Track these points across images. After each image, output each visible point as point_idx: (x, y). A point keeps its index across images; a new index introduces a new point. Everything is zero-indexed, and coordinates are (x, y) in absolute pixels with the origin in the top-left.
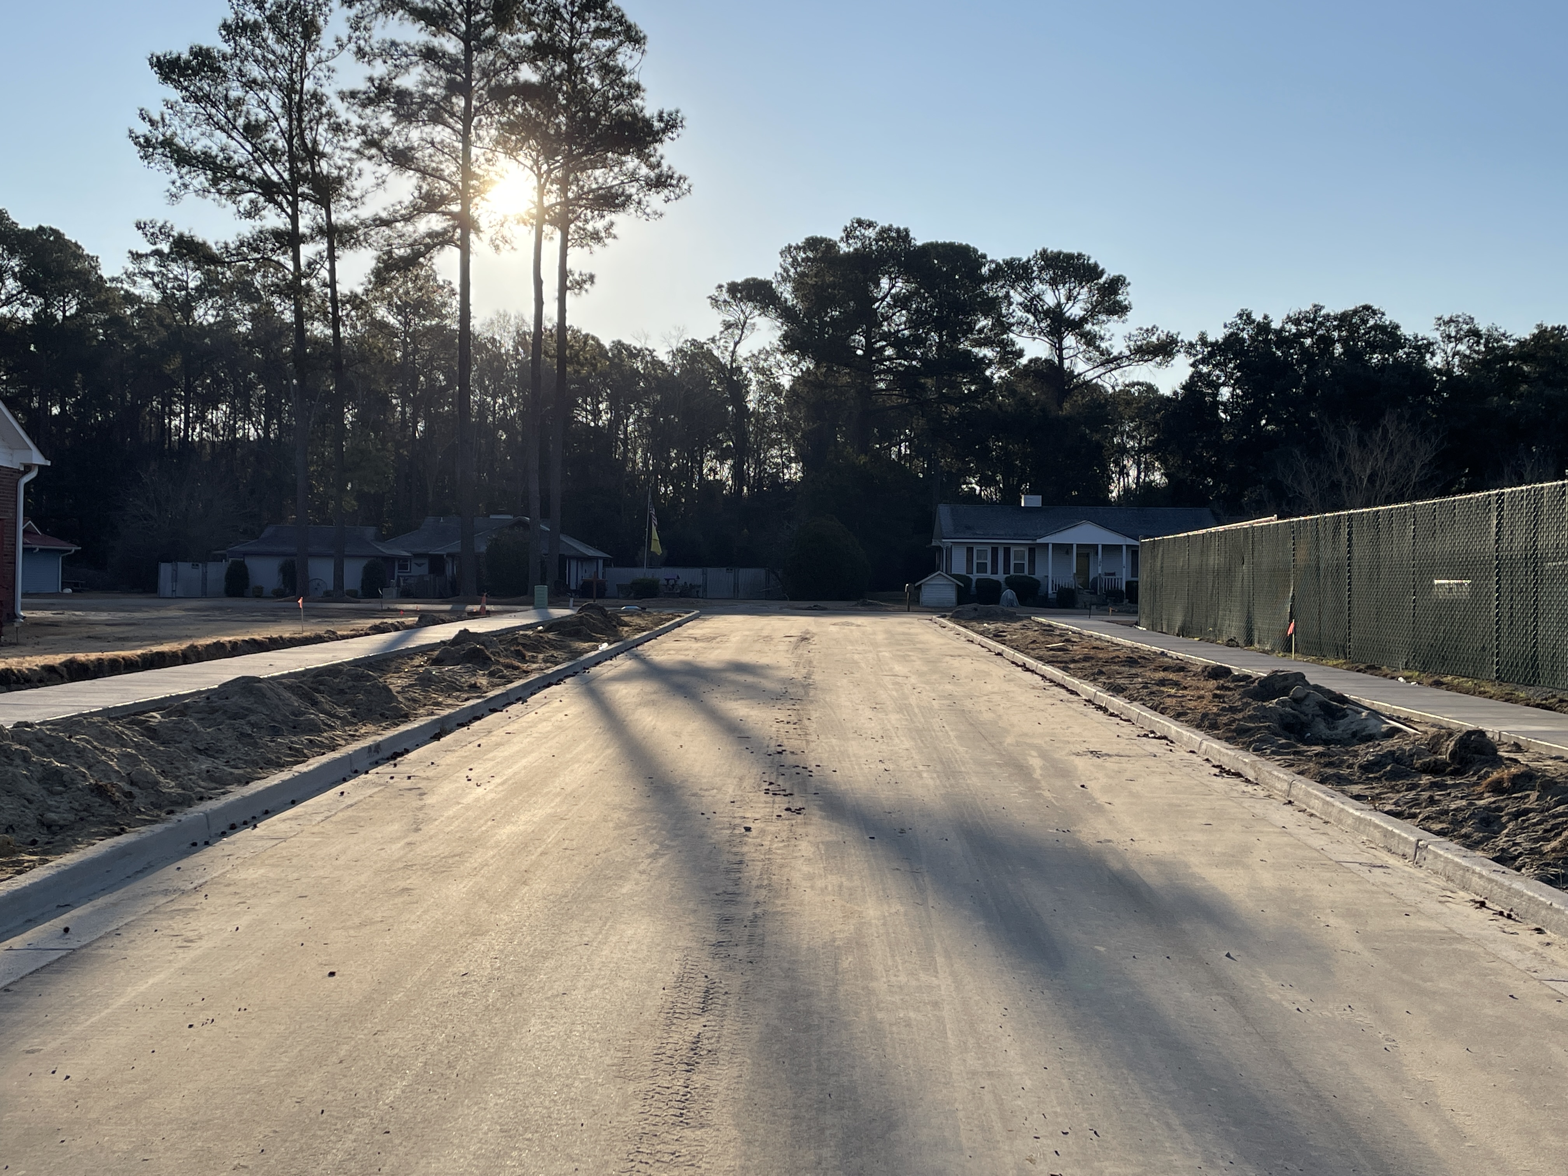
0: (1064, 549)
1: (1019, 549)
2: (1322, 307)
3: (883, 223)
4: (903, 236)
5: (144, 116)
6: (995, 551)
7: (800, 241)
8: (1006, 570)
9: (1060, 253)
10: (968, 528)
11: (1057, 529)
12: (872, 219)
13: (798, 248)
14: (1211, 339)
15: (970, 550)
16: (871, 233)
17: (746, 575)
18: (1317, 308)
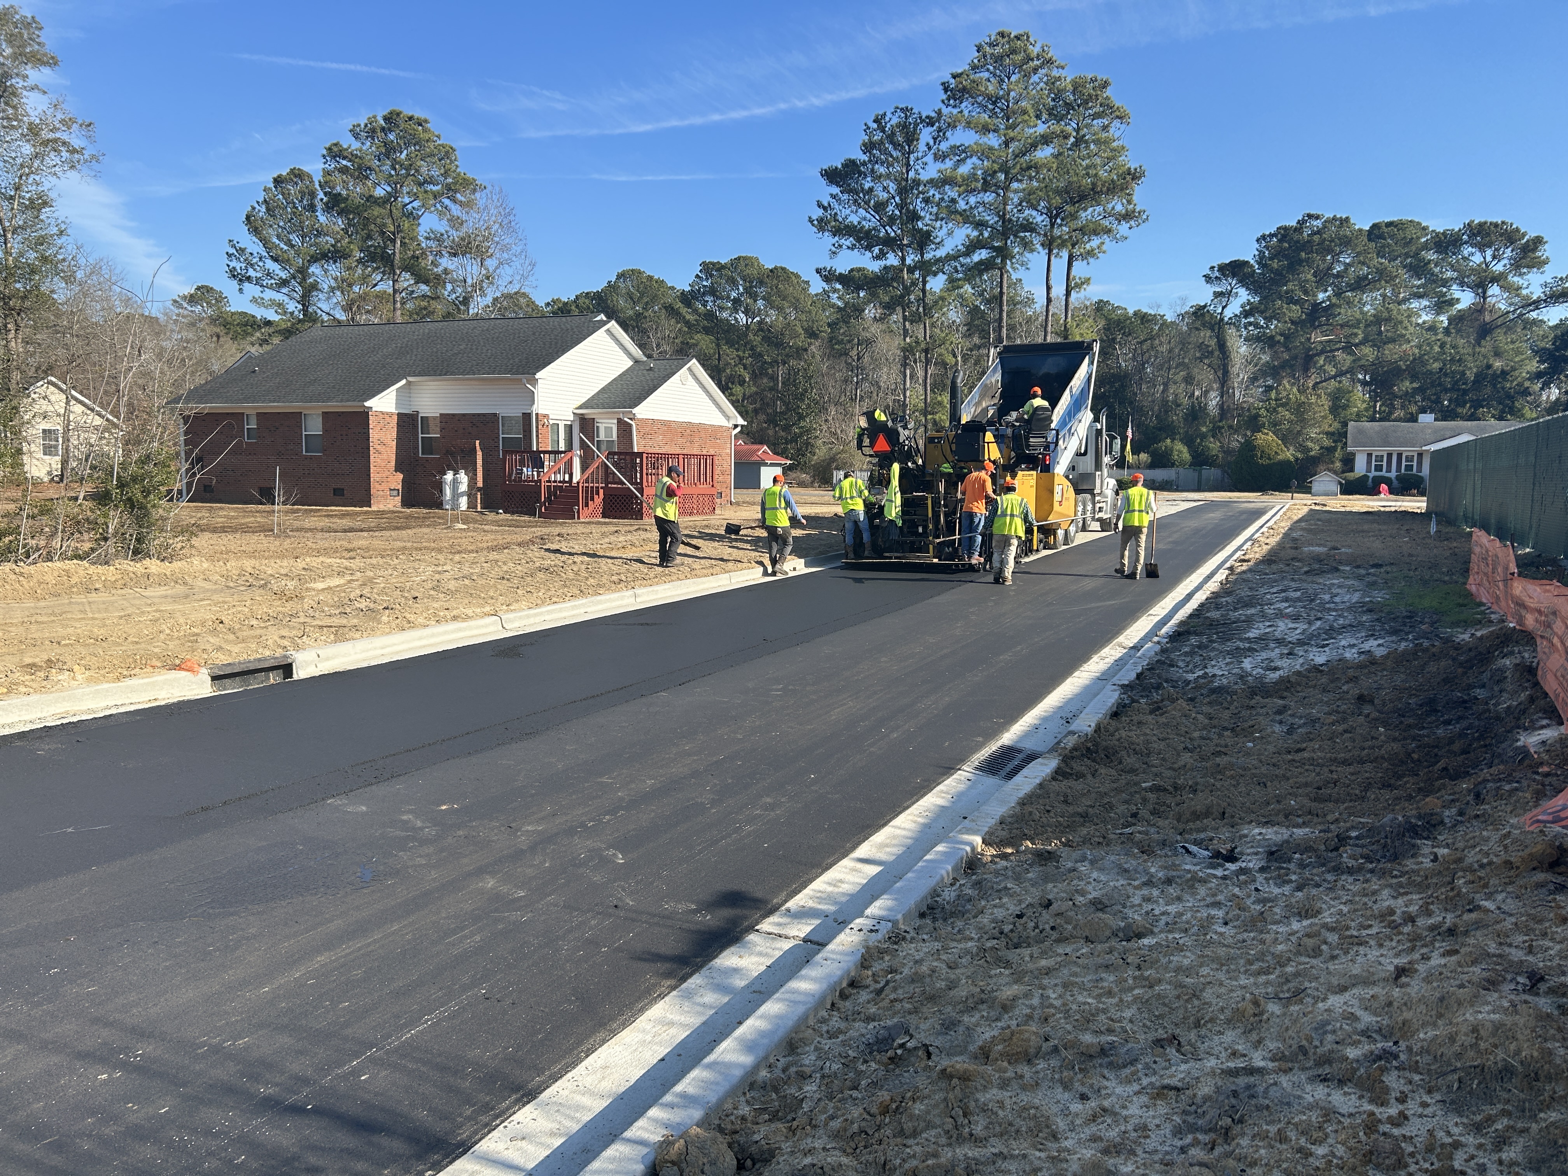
1: (1410, 454)
3: (1325, 215)
4: (1347, 223)
5: (820, 205)
6: (1390, 456)
7: (1273, 230)
8: (1398, 469)
12: (1320, 213)
13: (1271, 235)
15: (1371, 455)
16: (1321, 222)
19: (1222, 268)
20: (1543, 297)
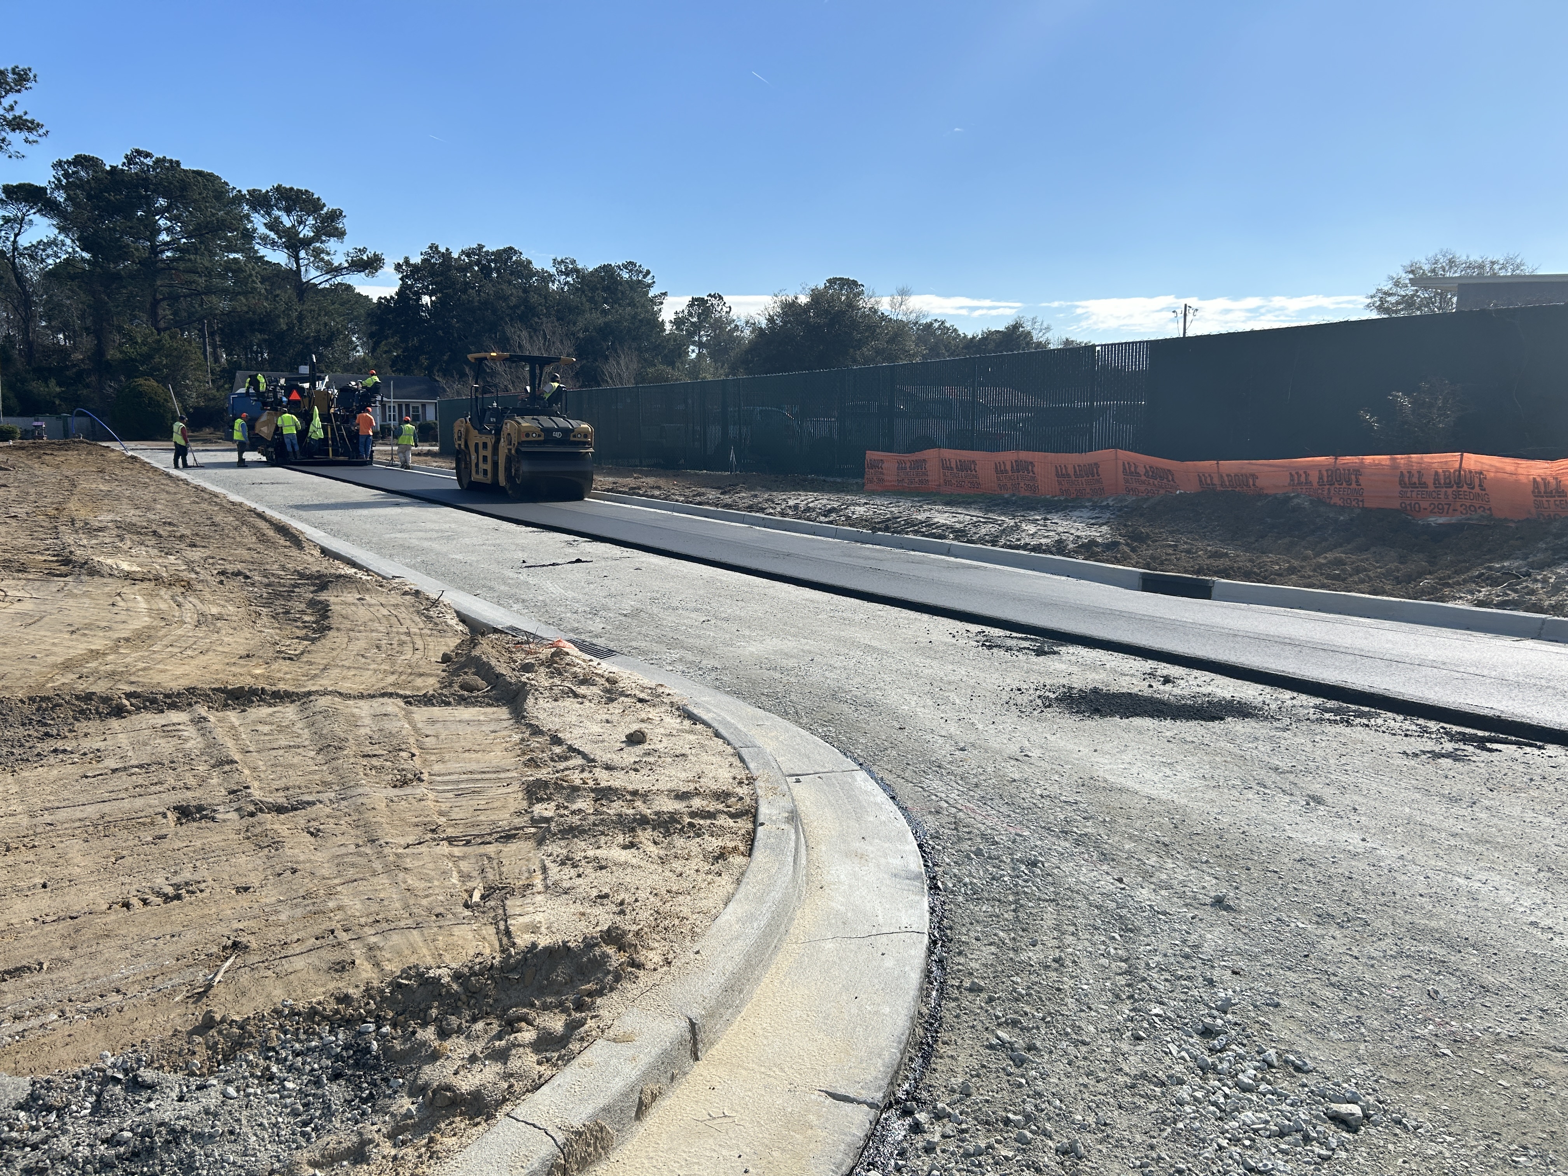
2: (484, 246)
3: (157, 155)
4: (175, 164)
7: (69, 157)
9: (292, 189)
12: (149, 151)
14: (412, 261)
16: (148, 161)
17: (74, 422)
18: (481, 247)
19: (10, 191)
20: (346, 265)
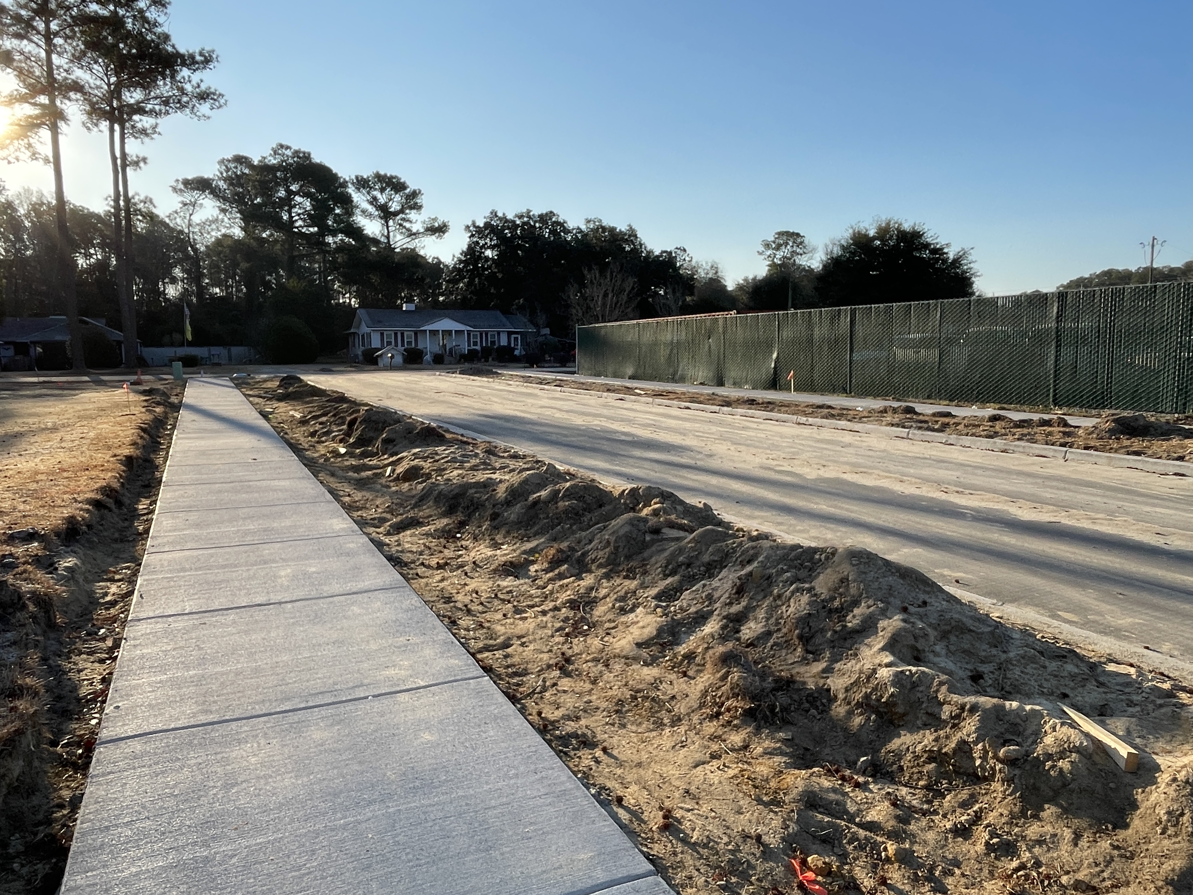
0: (434, 333)
1: (409, 335)
2: (531, 211)
3: (295, 147)
4: (307, 156)
6: (396, 334)
7: (229, 156)
8: (403, 345)
9: (386, 175)
10: (380, 322)
11: (427, 322)
12: (289, 145)
13: (229, 161)
14: (477, 224)
15: (382, 334)
16: (288, 152)
17: (236, 350)
18: (529, 211)
19: (187, 183)
20: (422, 230)
